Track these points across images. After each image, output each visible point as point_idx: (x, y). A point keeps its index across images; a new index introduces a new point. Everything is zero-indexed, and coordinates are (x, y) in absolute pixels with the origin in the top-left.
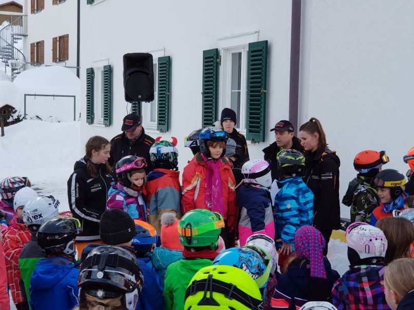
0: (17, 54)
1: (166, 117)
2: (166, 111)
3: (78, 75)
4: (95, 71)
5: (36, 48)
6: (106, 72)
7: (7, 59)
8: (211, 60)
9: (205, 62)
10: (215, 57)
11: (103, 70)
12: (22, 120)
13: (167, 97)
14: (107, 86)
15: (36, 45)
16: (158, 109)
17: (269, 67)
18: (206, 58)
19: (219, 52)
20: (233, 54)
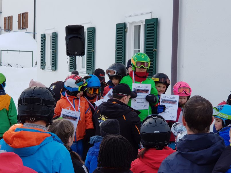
1: (92, 66)
4: (46, 36)
6: (53, 37)
8: (121, 30)
9: (117, 31)
14: (54, 45)
16: (87, 60)
19: (126, 25)
20: (135, 26)
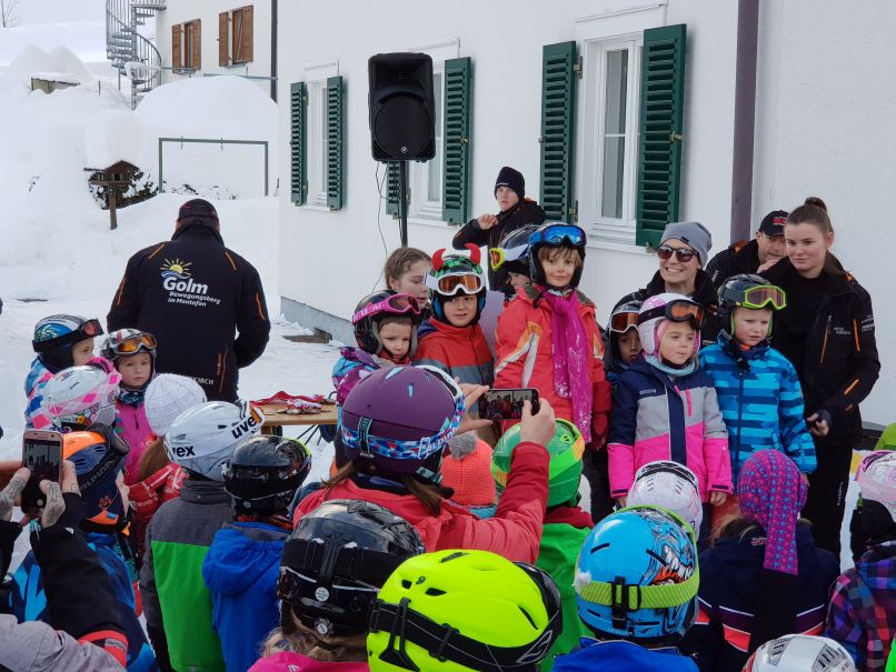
0: (143, 50)
1: (462, 193)
2: (463, 178)
3: (274, 96)
4: (309, 90)
5: (183, 35)
6: (332, 93)
7: (123, 59)
8: (562, 67)
9: (547, 71)
10: (569, 60)
11: (326, 87)
12: (154, 194)
13: (463, 148)
14: (335, 122)
15: (183, 28)
16: (444, 173)
17: (689, 82)
18: (550, 63)
19: (579, 48)
20: (609, 53)
